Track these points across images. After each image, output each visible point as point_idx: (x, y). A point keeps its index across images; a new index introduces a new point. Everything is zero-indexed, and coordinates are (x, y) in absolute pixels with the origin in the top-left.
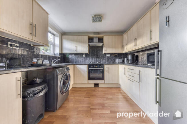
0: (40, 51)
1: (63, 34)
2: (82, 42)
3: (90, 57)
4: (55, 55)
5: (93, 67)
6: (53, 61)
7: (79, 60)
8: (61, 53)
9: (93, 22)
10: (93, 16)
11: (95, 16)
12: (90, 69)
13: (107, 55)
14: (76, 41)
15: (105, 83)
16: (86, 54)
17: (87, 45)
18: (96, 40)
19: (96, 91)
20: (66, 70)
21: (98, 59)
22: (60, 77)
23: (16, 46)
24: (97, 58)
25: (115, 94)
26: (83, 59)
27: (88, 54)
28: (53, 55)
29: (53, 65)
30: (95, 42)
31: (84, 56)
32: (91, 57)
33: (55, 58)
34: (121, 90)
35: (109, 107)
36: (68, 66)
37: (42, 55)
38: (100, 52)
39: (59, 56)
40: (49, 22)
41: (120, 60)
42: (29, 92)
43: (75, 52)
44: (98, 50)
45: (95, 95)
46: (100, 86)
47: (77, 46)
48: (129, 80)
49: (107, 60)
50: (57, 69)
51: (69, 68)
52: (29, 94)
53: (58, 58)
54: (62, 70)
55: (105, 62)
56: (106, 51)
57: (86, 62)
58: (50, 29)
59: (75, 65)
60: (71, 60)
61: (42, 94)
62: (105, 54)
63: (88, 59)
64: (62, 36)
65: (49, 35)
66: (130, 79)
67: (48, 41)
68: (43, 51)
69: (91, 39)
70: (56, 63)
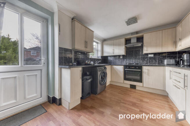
0: (89, 56)
1: (104, 41)
2: (119, 45)
3: (127, 58)
4: (98, 57)
5: (129, 68)
6: (96, 62)
7: (116, 61)
8: (102, 56)
9: (128, 25)
10: (127, 20)
11: (129, 20)
12: (125, 69)
13: (150, 56)
14: (114, 45)
15: (143, 86)
16: (123, 56)
17: (124, 47)
18: (134, 41)
19: (131, 92)
20: (103, 69)
21: (136, 60)
22: (99, 73)
23: (80, 55)
24: (135, 58)
25: (154, 100)
26: (121, 60)
27: (126, 55)
28: (97, 58)
29: (96, 65)
30: (133, 43)
31: (121, 57)
32: (129, 58)
33: (98, 60)
34: (169, 99)
35: (140, 107)
36: (106, 66)
37: (90, 58)
38: (139, 53)
39: (100, 58)
40: (94, 35)
41: (172, 61)
42: (84, 78)
43: (113, 55)
44: (137, 51)
45: (129, 94)
46: (137, 88)
47: (114, 49)
48: (175, 86)
49: (149, 61)
50: (97, 68)
51: (107, 68)
52: (84, 79)
53: (100, 60)
54: (101, 68)
55: (147, 63)
56: (147, 50)
57: (123, 63)
58: (94, 40)
59: (112, 66)
60: (109, 61)
61: (89, 81)
62: (147, 54)
63: (125, 60)
64: (103, 42)
65: (94, 44)
66: (177, 86)
67: (93, 48)
68: (91, 55)
69: (128, 41)
70: (98, 64)
